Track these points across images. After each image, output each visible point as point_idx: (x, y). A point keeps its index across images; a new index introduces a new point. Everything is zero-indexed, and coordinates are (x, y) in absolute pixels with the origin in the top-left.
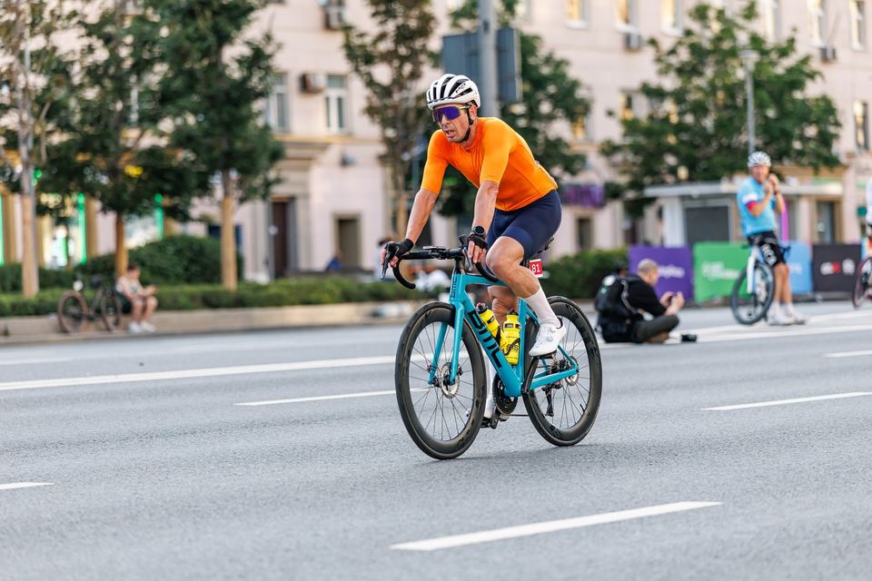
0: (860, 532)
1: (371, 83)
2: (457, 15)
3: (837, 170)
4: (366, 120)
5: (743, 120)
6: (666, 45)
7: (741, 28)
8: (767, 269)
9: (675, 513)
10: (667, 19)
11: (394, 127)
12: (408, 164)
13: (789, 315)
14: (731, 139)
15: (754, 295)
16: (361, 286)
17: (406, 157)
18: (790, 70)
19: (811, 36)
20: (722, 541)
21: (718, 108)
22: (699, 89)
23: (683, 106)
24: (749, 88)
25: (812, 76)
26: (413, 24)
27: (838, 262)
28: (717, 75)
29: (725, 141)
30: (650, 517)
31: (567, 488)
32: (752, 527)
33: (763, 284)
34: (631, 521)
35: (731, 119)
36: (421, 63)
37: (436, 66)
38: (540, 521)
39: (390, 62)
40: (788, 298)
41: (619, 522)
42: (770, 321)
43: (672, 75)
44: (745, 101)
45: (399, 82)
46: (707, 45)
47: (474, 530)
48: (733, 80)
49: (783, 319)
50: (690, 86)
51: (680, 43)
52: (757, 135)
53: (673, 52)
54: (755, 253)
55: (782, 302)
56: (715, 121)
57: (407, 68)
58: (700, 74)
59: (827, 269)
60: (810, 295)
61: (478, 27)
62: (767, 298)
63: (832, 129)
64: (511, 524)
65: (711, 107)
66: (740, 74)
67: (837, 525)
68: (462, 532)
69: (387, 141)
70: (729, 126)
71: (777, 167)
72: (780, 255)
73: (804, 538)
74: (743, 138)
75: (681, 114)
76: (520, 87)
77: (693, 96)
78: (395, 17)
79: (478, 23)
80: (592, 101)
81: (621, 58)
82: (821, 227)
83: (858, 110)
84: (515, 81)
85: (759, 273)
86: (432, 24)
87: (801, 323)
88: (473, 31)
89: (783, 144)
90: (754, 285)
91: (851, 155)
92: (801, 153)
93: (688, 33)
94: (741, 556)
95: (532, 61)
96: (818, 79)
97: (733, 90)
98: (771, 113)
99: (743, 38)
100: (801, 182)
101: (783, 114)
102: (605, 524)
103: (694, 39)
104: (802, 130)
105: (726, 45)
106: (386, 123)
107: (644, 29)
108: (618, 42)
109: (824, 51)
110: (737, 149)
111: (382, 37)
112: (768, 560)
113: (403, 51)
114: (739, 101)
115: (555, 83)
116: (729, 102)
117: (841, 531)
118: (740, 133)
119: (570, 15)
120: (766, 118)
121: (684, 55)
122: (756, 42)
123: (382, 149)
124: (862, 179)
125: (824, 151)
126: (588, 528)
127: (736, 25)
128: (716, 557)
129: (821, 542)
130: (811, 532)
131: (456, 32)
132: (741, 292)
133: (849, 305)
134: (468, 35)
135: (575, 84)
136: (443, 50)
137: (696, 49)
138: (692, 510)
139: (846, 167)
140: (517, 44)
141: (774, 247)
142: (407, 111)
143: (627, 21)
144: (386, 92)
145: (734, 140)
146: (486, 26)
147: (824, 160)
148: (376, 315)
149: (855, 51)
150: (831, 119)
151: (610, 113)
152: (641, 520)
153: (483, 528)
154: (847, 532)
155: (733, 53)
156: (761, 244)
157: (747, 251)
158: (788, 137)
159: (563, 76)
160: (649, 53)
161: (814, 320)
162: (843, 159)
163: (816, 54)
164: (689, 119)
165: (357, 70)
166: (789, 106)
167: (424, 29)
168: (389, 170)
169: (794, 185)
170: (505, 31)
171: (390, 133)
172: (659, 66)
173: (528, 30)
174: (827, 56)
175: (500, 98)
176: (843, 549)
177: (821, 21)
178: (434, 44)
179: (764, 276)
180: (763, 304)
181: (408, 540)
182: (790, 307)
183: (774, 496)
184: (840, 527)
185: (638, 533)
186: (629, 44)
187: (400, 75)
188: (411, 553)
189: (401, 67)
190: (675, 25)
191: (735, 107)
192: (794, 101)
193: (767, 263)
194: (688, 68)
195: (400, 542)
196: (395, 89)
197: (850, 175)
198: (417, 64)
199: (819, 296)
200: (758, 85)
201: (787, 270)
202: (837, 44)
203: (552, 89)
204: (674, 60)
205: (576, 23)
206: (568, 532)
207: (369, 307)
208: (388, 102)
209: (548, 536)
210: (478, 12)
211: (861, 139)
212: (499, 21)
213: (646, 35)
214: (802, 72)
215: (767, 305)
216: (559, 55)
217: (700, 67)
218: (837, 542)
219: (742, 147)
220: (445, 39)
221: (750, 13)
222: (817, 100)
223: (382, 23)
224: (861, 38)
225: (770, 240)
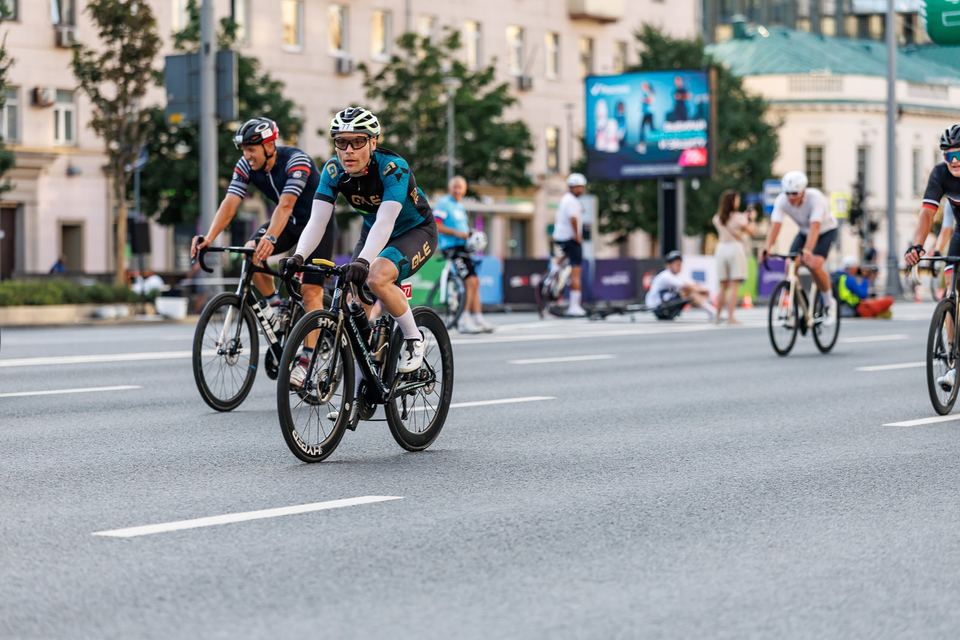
0: (529, 526)
1: (97, 98)
2: (180, 37)
3: (530, 190)
4: (91, 132)
5: (444, 141)
6: (375, 70)
7: (445, 56)
8: (459, 281)
9: (359, 506)
10: (377, 46)
11: (118, 140)
12: (129, 176)
13: (478, 324)
14: (432, 159)
15: (446, 304)
16: (82, 289)
17: (128, 168)
18: (489, 97)
19: (509, 65)
20: (401, 532)
21: (421, 131)
22: (404, 112)
23: (389, 128)
24: (450, 112)
25: (509, 102)
26: (138, 44)
27: (527, 275)
28: (421, 99)
29: (426, 161)
30: (336, 509)
31: (260, 481)
32: (430, 520)
33: (455, 294)
34: (318, 512)
35: (433, 141)
36: (146, 81)
37: (159, 84)
38: (234, 512)
39: (116, 80)
40: (478, 308)
41: (307, 514)
42: (461, 329)
43: (380, 98)
44: (446, 124)
45: (123, 98)
46: (412, 71)
47: (171, 519)
48: (434, 105)
49: (472, 327)
50: (396, 110)
51: (387, 69)
52: (456, 156)
53: (380, 77)
54: (448, 266)
55: (472, 312)
56: (418, 142)
57: (132, 85)
58: (405, 98)
59: (517, 282)
60: (500, 306)
61: (200, 49)
62: (458, 308)
63: (526, 153)
64: (206, 515)
65: (415, 129)
66: (443, 99)
67: (508, 519)
68: (160, 521)
69: (110, 153)
70: (430, 148)
71: (474, 186)
72: (472, 268)
73: (478, 531)
74: (443, 159)
75: (387, 135)
76: (237, 106)
77: (398, 119)
78: (122, 37)
79: (199, 44)
80: (304, 121)
81: (331, 82)
82: (513, 243)
83: (551, 135)
84: (232, 101)
85: (451, 284)
86: (157, 45)
87: (489, 331)
88: (195, 52)
89: (479, 165)
90: (447, 296)
91: (542, 177)
92: (496, 174)
93: (396, 59)
94: (418, 547)
95: (249, 81)
96: (515, 106)
97: (435, 113)
98: (470, 136)
99: (446, 66)
100: (497, 201)
101: (481, 137)
102: (293, 515)
103: (400, 66)
104: (499, 152)
105: (431, 72)
106: (109, 137)
107: (355, 55)
108: (330, 67)
109: (521, 80)
110: (436, 168)
111: (109, 55)
112: (442, 551)
113: (128, 69)
114: (441, 124)
115: (270, 104)
116: (431, 124)
117: (511, 525)
118: (441, 154)
119: (287, 40)
120: (466, 140)
121: (391, 80)
122: (458, 69)
123: (106, 160)
124: (553, 200)
125: (517, 172)
126: (277, 519)
127: (439, 53)
128: (395, 547)
129: (492, 535)
130: (485, 525)
131: (178, 52)
132: (435, 302)
133: (535, 317)
134: (189, 55)
135: (289, 105)
136: (165, 69)
137: (401, 75)
138: (376, 504)
139: (537, 188)
140: (235, 65)
141: (467, 261)
142: (130, 126)
143: (339, 47)
144: (112, 107)
145: (435, 160)
146: (207, 47)
147: (518, 180)
148: (95, 316)
149: (550, 81)
150: (525, 143)
151: (321, 133)
152: (327, 512)
153: (180, 518)
154: (518, 526)
155: (437, 79)
156: (454, 258)
157: (442, 263)
158: (484, 158)
159: (278, 96)
160: (358, 78)
161: (501, 329)
162: (535, 181)
163: (513, 82)
164: (394, 139)
165: (84, 85)
166: (487, 131)
167: (149, 50)
168: (112, 181)
169: (489, 204)
170: (224, 52)
171: (114, 145)
172: (366, 90)
173: (246, 53)
174: (524, 84)
175: (218, 115)
176: (512, 542)
177: (519, 51)
178: (158, 64)
179: (456, 288)
180: (454, 313)
181: (109, 528)
182: (480, 317)
183: (452, 491)
184: (512, 521)
185: (323, 524)
186: (341, 69)
187: (125, 91)
188: (110, 539)
189: (126, 83)
190: (384, 51)
191: (435, 129)
192: (492, 126)
193: (459, 275)
194: (394, 92)
195: (102, 530)
196: (120, 104)
197: (541, 196)
198: (141, 82)
199: (509, 307)
200: (458, 110)
201: (477, 283)
202: (534, 73)
203: (267, 109)
204: (381, 84)
205: (292, 47)
206: (258, 522)
207: (88, 309)
208: (113, 116)
209: (241, 525)
210: (200, 34)
211: (553, 162)
212: (219, 43)
213: (357, 61)
214: (500, 100)
215: (457, 314)
216: (274, 77)
217: (405, 92)
218: (508, 535)
219: (442, 167)
220: (168, 58)
221: (454, 42)
222: (513, 125)
223: (109, 42)
224: (557, 68)
225: (462, 254)
